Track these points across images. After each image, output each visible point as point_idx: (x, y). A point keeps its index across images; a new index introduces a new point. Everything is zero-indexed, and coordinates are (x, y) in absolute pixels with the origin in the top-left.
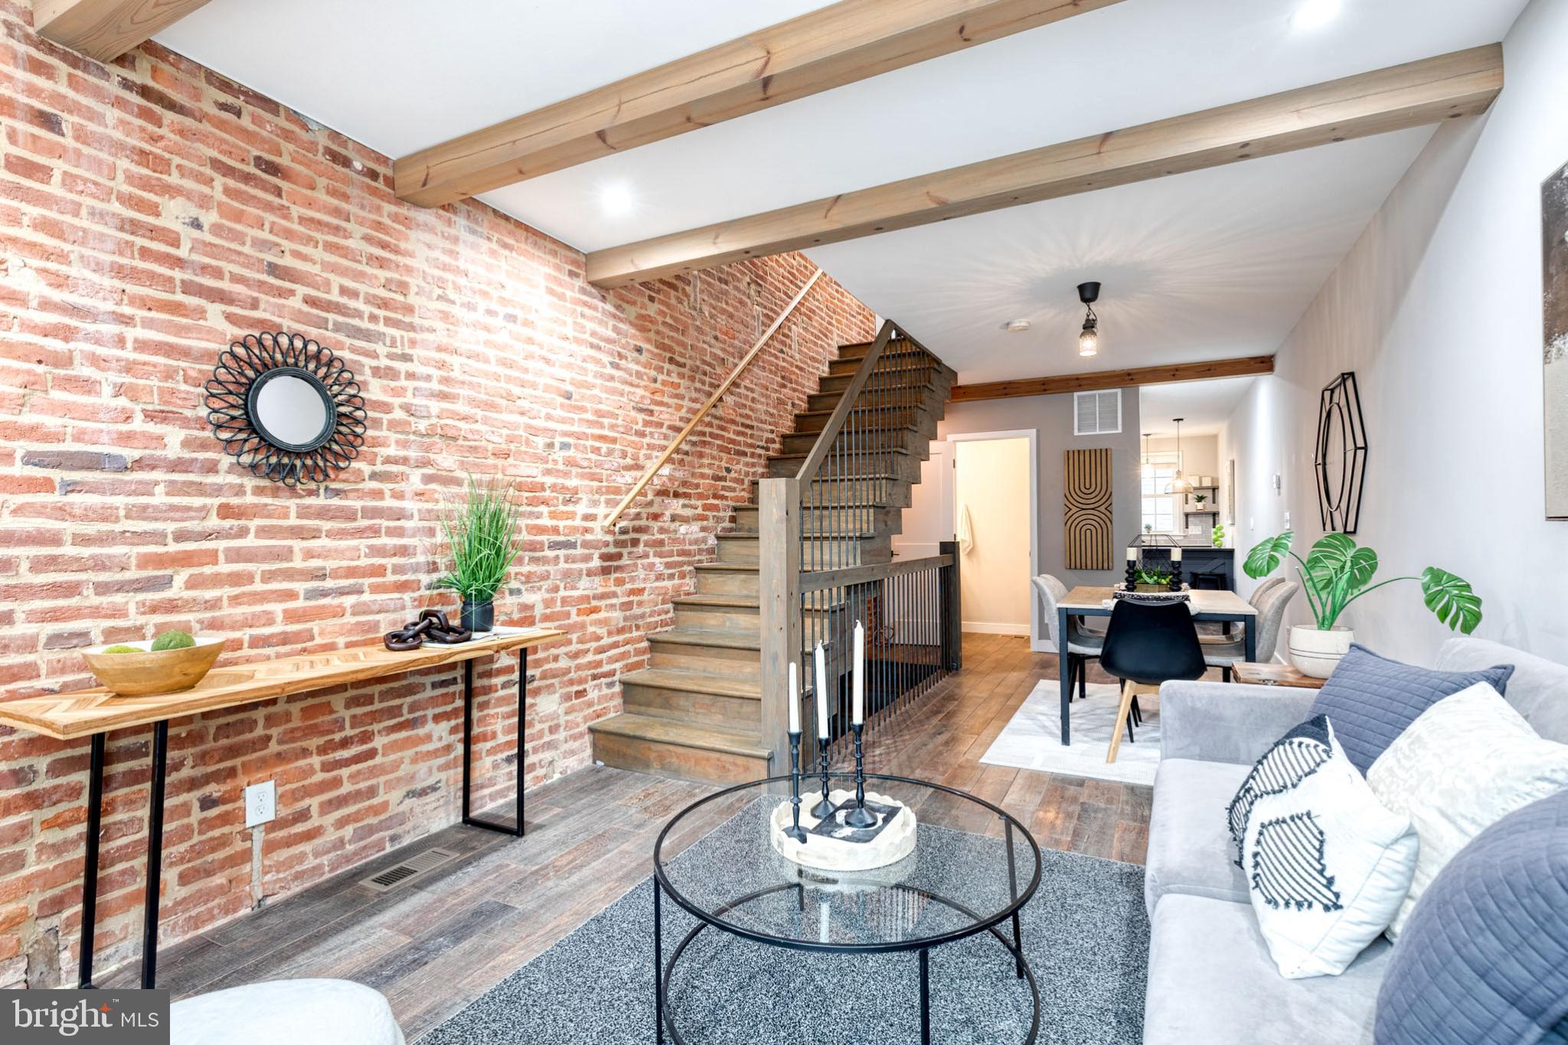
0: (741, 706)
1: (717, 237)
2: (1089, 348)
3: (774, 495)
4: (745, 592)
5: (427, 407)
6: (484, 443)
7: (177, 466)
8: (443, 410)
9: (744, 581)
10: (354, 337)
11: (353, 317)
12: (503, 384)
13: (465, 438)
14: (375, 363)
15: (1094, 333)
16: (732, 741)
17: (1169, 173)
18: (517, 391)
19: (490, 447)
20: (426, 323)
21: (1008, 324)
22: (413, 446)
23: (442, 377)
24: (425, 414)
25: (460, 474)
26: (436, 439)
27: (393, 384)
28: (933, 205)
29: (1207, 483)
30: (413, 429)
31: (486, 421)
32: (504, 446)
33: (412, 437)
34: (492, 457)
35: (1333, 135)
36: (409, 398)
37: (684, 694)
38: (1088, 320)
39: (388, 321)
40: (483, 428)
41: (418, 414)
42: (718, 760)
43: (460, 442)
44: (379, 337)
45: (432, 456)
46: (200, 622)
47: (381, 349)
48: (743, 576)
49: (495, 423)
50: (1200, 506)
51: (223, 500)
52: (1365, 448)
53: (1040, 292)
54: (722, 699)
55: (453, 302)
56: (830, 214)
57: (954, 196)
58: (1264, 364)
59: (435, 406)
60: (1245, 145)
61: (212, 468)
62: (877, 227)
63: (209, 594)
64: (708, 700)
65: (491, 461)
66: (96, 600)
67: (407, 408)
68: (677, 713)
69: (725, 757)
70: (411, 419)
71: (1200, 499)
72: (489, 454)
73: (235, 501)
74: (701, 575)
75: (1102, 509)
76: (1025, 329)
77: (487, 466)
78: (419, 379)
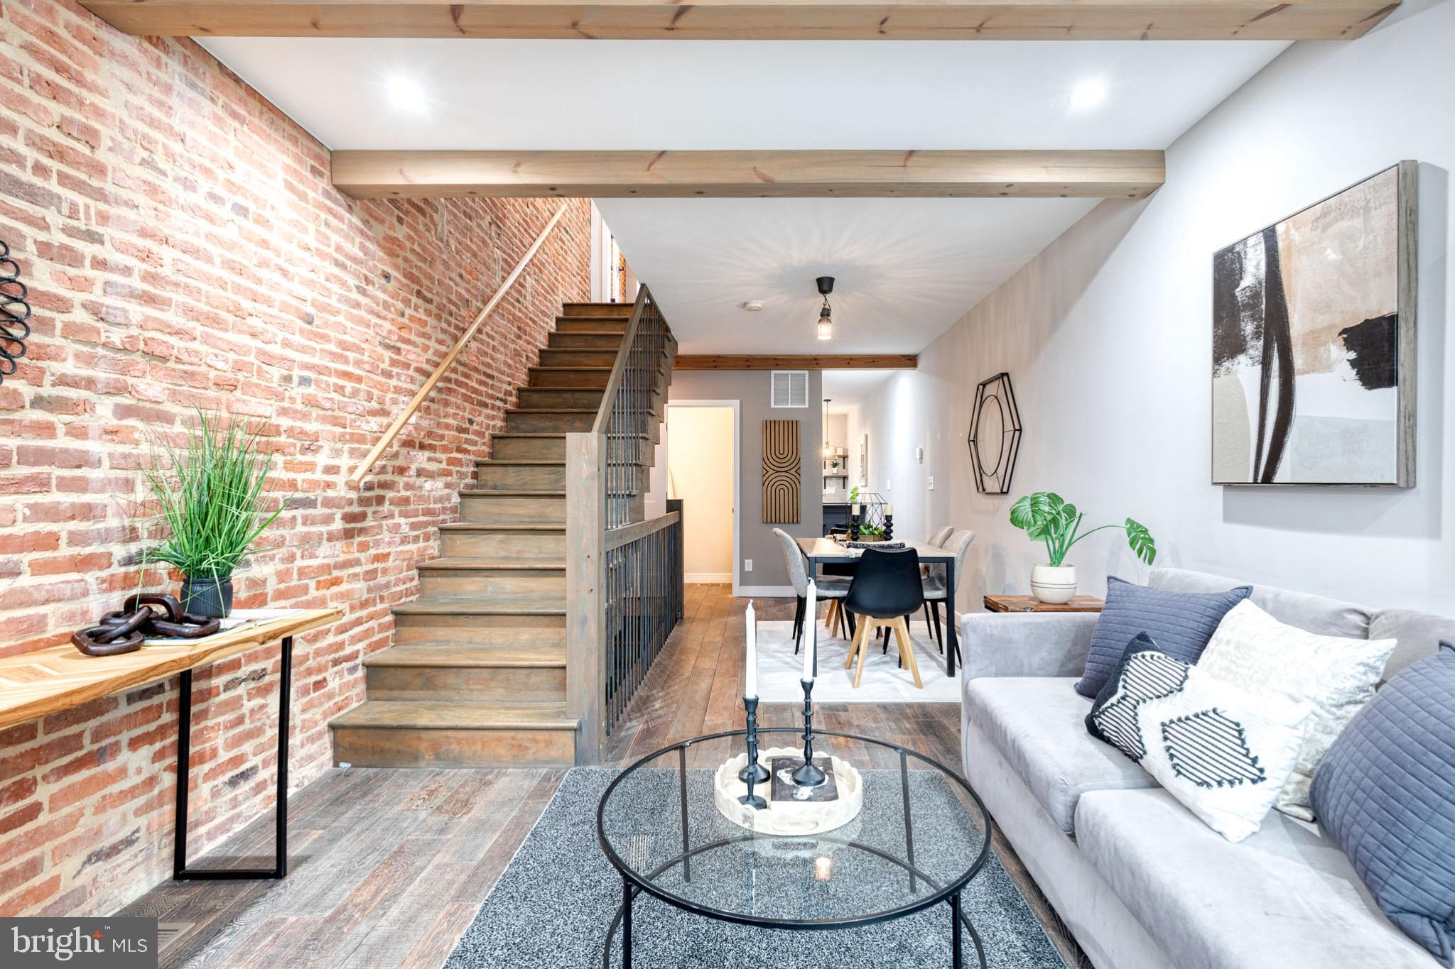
0: (528, 676)
1: (518, 165)
2: (825, 332)
3: (584, 450)
4: (503, 554)
5: (125, 311)
6: (203, 369)
8: (147, 318)
9: (501, 541)
12: (230, 295)
13: (178, 360)
14: (42, 236)
15: (830, 321)
16: (528, 716)
17: (951, 195)
18: (247, 305)
19: (212, 374)
20: (125, 194)
21: (745, 304)
22: (102, 364)
23: (146, 272)
24: (119, 320)
25: (169, 407)
26: (137, 357)
27: (72, 272)
28: (759, 181)
29: (840, 452)
30: (103, 339)
31: (206, 339)
32: (230, 375)
33: (100, 351)
34: (214, 388)
35: (1063, 192)
36: (96, 295)
37: (454, 670)
38: (824, 309)
39: (64, 179)
40: (203, 349)
41: (111, 319)
42: (513, 738)
43: (171, 364)
44: (51, 199)
45: (130, 380)
47: (54, 218)
48: (500, 537)
49: (220, 343)
50: (835, 470)
52: (1020, 430)
53: (785, 280)
54: (504, 671)
55: (164, 173)
56: (653, 167)
57: (781, 177)
58: (910, 361)
59: (137, 311)
60: (1010, 185)
62: (699, 191)
64: (485, 673)
65: (212, 393)
67: (94, 309)
68: (443, 693)
69: (521, 735)
70: (100, 325)
71: (835, 465)
72: (211, 384)
74: (447, 537)
75: (793, 471)
76: (758, 310)
77: (207, 399)
78: (112, 270)
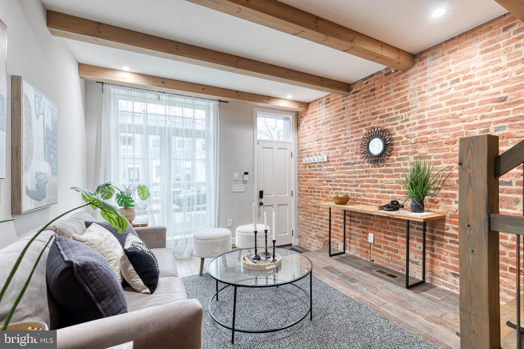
5: (414, 134)
6: (440, 140)
7: (359, 163)
8: (420, 133)
10: (391, 121)
11: (391, 116)
12: (451, 113)
13: (431, 141)
14: (397, 126)
18: (458, 112)
19: (444, 141)
20: (414, 105)
22: (410, 148)
23: (419, 121)
24: (412, 136)
25: (429, 154)
26: (419, 144)
27: (402, 130)
30: (409, 142)
31: (440, 131)
32: (452, 139)
33: (410, 145)
34: (445, 145)
36: (408, 133)
39: (401, 112)
40: (440, 134)
41: (411, 137)
43: (429, 142)
44: (398, 117)
45: (417, 150)
46: (362, 194)
47: (398, 121)
49: (446, 130)
51: (366, 169)
55: (425, 92)
59: (417, 132)
61: (364, 163)
63: (364, 189)
65: (445, 146)
66: (349, 188)
67: (407, 136)
70: (409, 139)
72: (444, 144)
73: (367, 169)
77: (443, 149)
78: (411, 125)
